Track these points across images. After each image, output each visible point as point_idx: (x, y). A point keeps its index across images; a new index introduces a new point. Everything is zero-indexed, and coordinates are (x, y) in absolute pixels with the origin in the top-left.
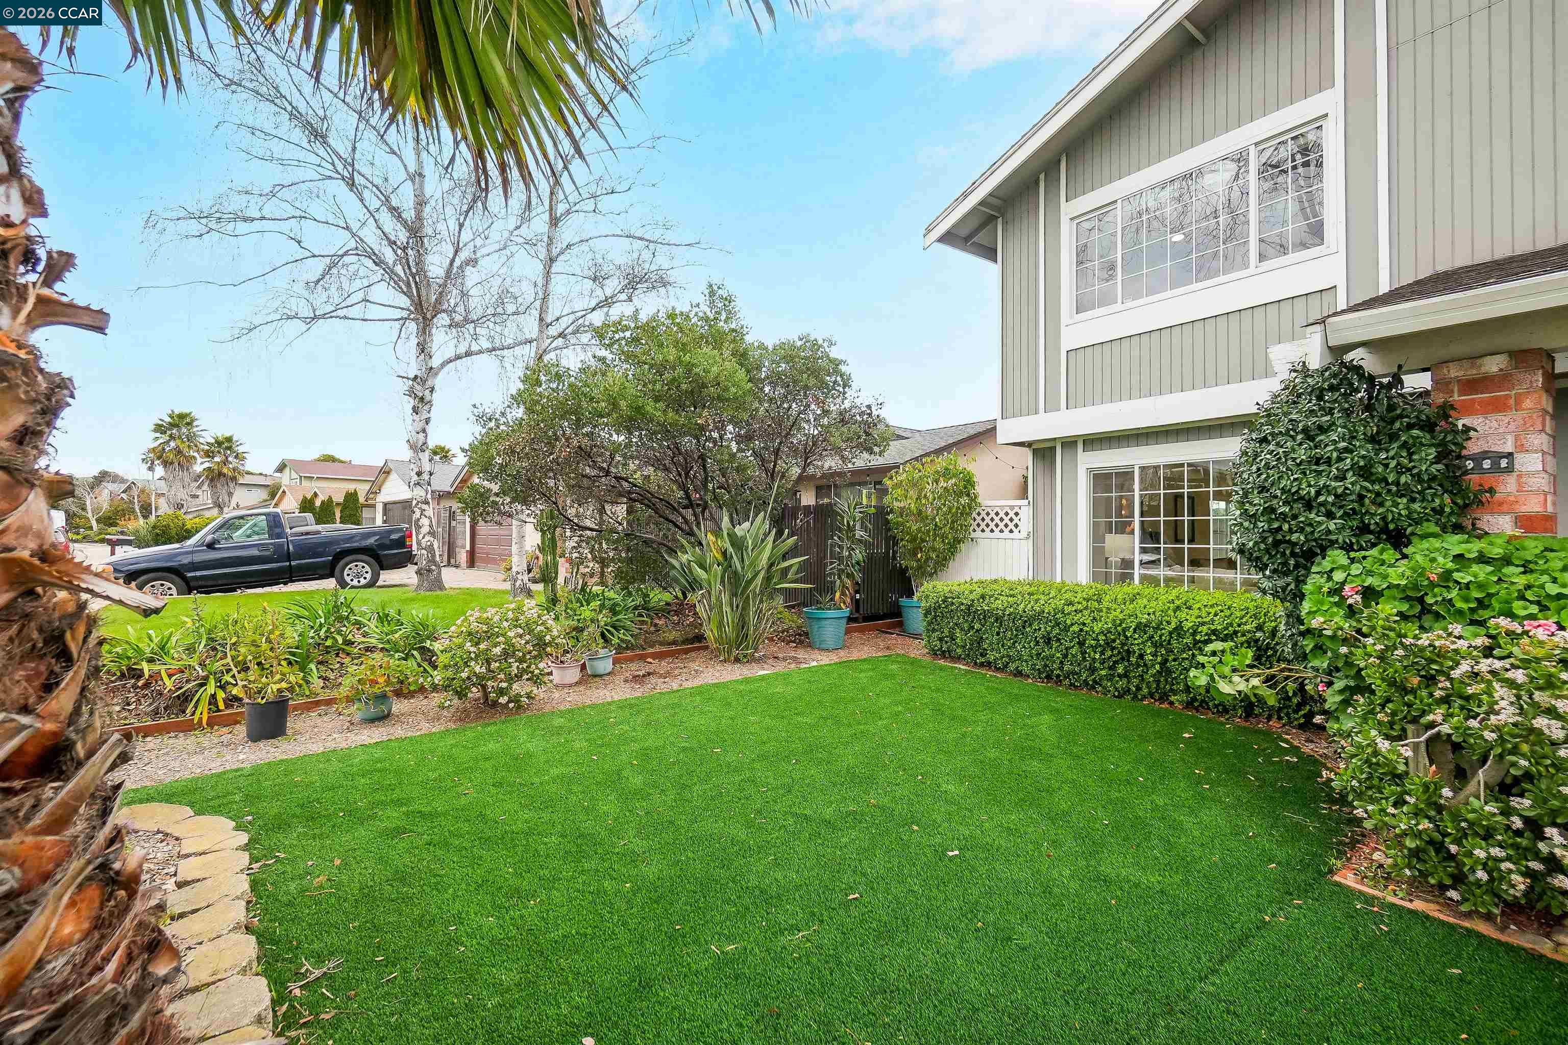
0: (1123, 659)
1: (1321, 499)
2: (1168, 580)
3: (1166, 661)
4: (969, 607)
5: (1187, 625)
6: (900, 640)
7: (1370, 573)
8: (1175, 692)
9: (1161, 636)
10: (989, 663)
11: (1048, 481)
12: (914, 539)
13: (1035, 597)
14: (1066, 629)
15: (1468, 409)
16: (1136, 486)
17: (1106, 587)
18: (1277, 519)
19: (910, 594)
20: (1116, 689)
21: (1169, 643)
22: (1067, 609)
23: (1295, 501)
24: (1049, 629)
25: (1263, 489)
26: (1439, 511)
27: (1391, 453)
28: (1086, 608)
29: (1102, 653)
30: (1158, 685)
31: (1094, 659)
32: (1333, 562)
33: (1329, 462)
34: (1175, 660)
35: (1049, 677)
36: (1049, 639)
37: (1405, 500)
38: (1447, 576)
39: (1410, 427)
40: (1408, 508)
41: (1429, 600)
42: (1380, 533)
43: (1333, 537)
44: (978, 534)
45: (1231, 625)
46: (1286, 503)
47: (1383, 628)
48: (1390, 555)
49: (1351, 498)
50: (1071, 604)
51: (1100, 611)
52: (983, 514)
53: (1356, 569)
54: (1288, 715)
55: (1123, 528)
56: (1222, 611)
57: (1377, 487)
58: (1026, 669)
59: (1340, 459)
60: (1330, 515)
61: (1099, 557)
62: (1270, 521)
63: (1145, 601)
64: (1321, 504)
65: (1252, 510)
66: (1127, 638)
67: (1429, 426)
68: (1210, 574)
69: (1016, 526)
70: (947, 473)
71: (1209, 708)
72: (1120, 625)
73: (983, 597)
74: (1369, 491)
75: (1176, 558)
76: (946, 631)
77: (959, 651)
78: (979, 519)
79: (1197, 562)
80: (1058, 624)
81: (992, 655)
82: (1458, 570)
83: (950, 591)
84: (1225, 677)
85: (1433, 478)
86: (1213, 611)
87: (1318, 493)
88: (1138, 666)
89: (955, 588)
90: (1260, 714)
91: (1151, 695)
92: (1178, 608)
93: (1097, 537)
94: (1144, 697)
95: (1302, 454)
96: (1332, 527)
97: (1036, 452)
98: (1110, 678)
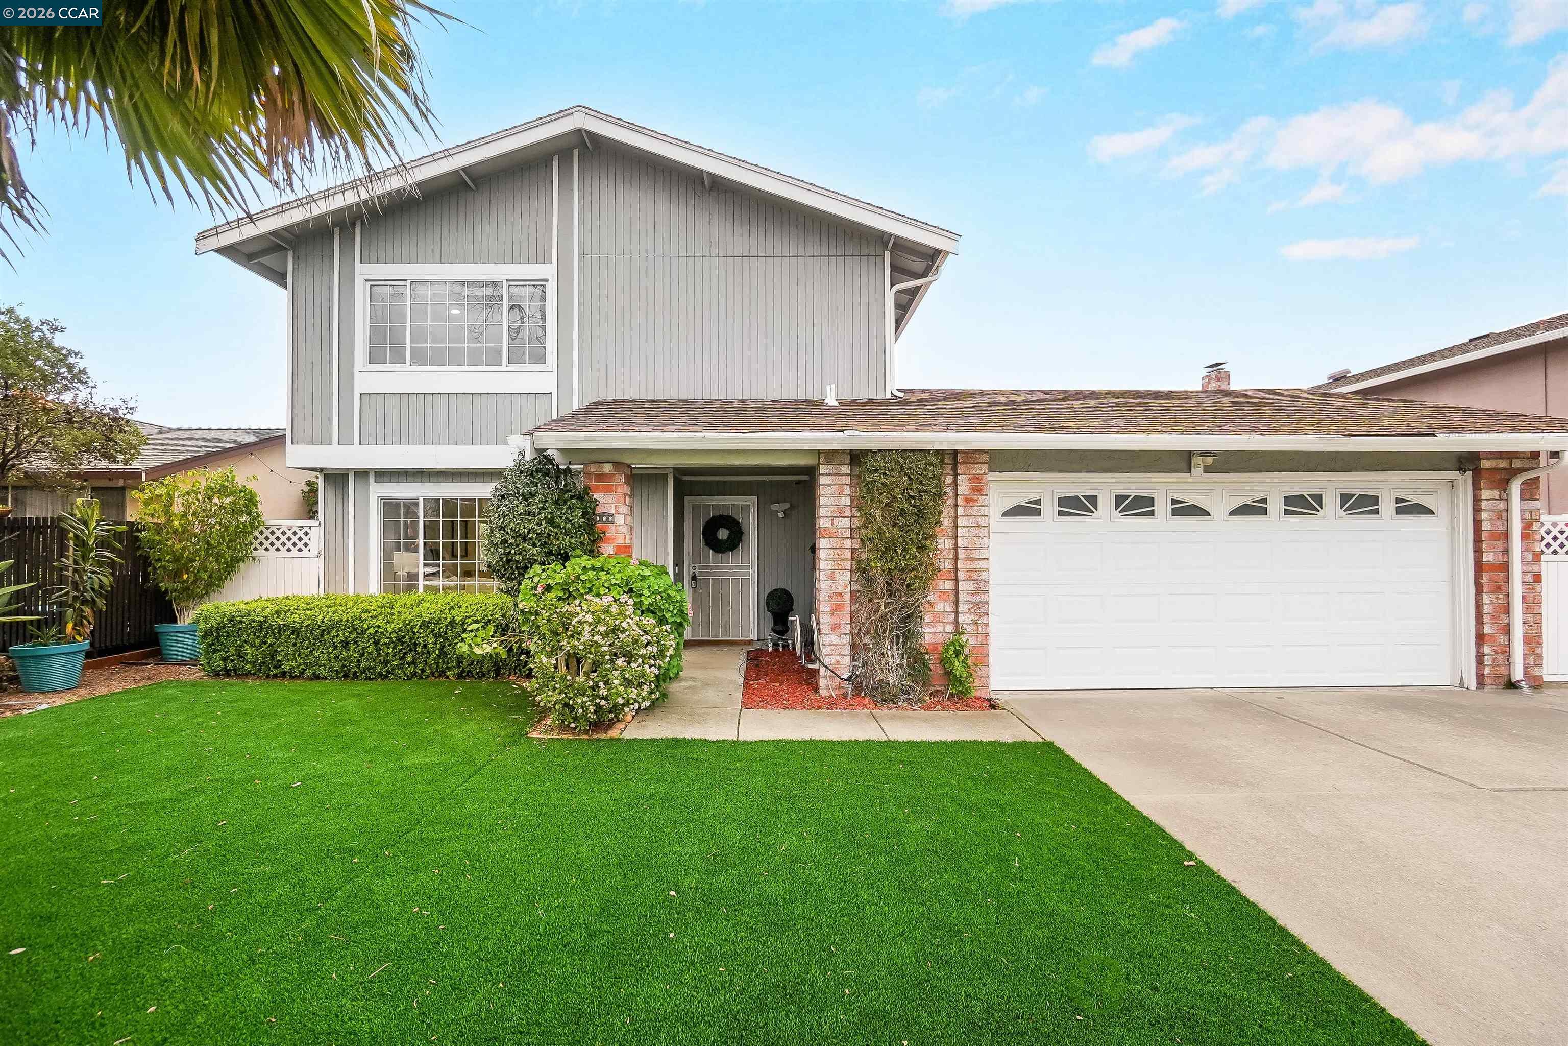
0: (411, 650)
1: (530, 536)
2: (445, 588)
3: (444, 646)
4: (261, 624)
5: (458, 619)
6: (162, 669)
7: (549, 577)
8: (449, 669)
9: (439, 629)
10: (284, 674)
11: (339, 506)
12: (177, 559)
13: (333, 608)
14: (363, 632)
15: (598, 490)
16: (421, 514)
17: (397, 596)
18: (508, 547)
19: (174, 620)
20: (406, 675)
21: (446, 633)
22: (364, 616)
23: (517, 536)
24: (347, 634)
25: (502, 528)
26: (582, 543)
27: (564, 511)
28: (381, 614)
29: (394, 648)
30: (438, 666)
31: (388, 654)
32: (535, 572)
33: (534, 515)
34: (449, 645)
35: (346, 676)
36: (347, 643)
37: (568, 537)
38: (578, 577)
39: (572, 497)
40: (569, 542)
41: (571, 590)
42: (558, 555)
43: (535, 558)
44: (261, 552)
45: (487, 616)
46: (513, 537)
47: (549, 605)
48: (559, 567)
49: (544, 535)
50: (367, 611)
51: (392, 615)
52: (267, 533)
53: (544, 575)
54: (520, 670)
55: (411, 548)
56: (481, 607)
57: (556, 530)
58: (323, 672)
59: (539, 513)
60: (534, 545)
61: (389, 572)
62: (505, 548)
63: (428, 605)
64: (531, 539)
65: (495, 541)
66: (414, 633)
67: (580, 498)
68: (476, 582)
69: (306, 545)
70: (223, 491)
71: (473, 676)
72: (409, 624)
73: (277, 613)
74: (552, 532)
75: (451, 571)
76: (232, 650)
77: (248, 667)
78: (261, 538)
79: (468, 573)
80: (355, 629)
81: (286, 667)
82: (583, 574)
83: (238, 610)
84: (479, 645)
85: (580, 526)
86: (475, 607)
87: (529, 533)
88: (423, 653)
89: (242, 606)
90: (505, 673)
91: (433, 674)
92: (452, 607)
93: (387, 555)
94: (428, 677)
95: (521, 509)
96: (535, 552)
97: (326, 477)
98: (400, 667)
